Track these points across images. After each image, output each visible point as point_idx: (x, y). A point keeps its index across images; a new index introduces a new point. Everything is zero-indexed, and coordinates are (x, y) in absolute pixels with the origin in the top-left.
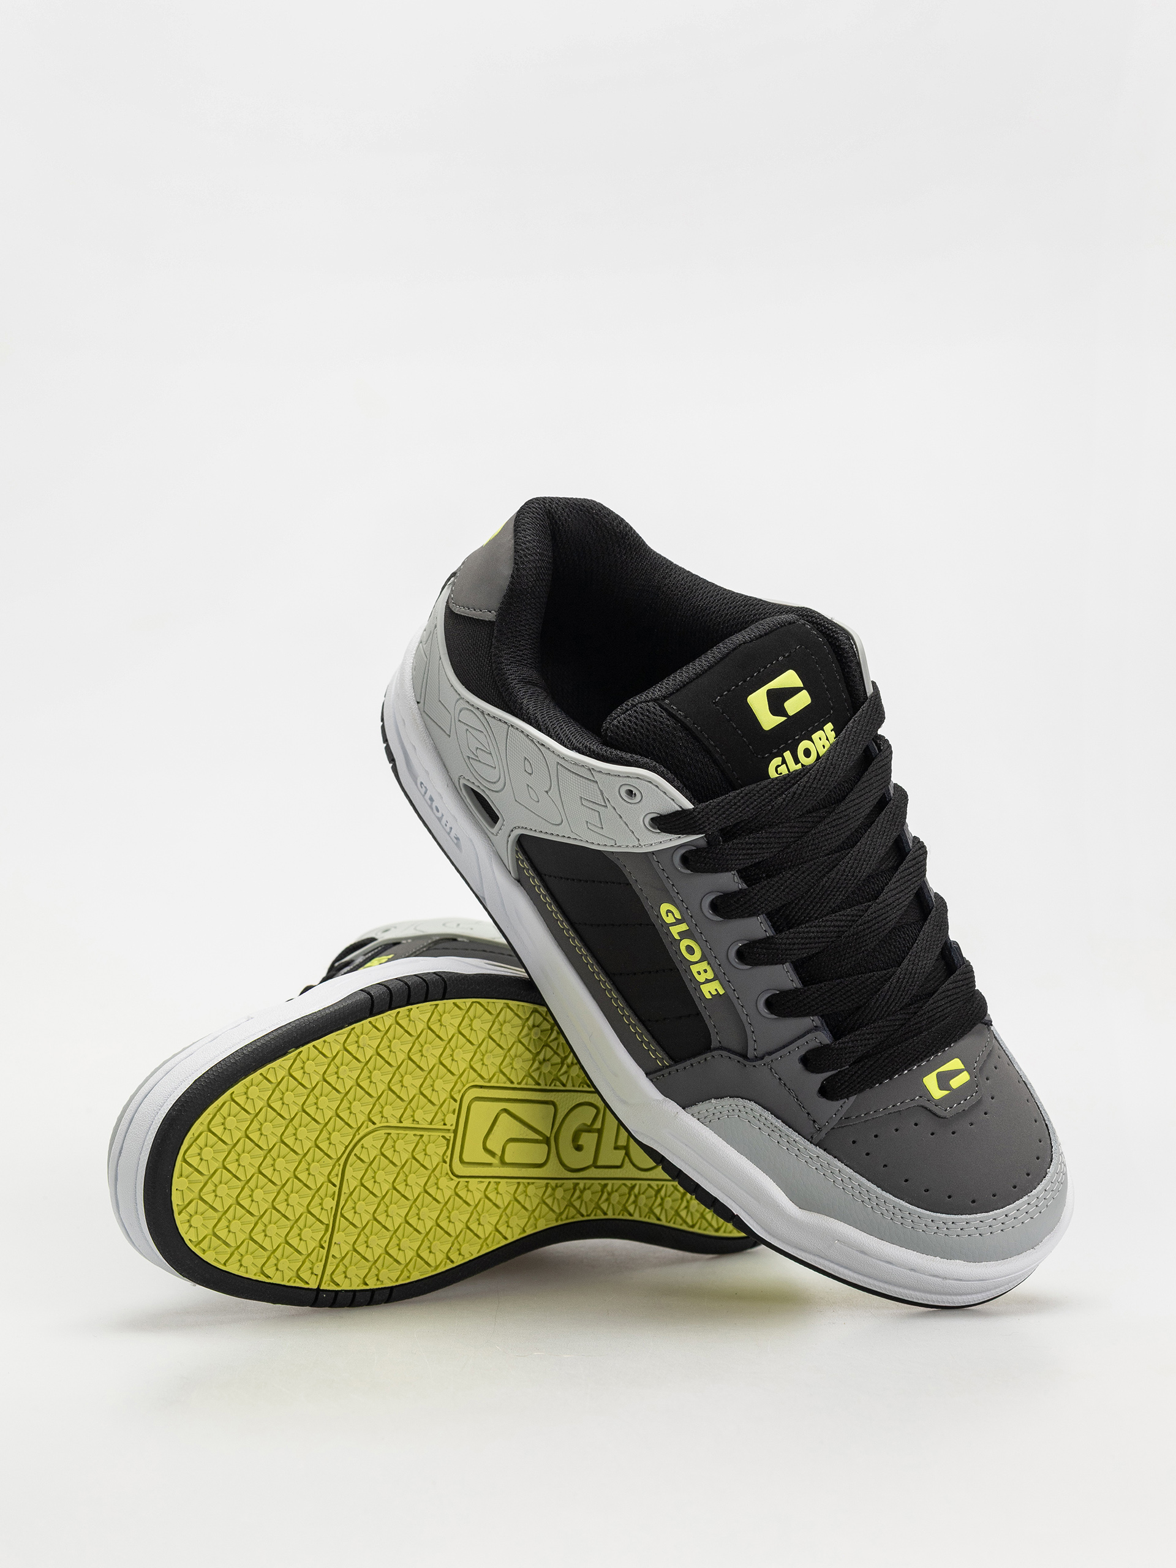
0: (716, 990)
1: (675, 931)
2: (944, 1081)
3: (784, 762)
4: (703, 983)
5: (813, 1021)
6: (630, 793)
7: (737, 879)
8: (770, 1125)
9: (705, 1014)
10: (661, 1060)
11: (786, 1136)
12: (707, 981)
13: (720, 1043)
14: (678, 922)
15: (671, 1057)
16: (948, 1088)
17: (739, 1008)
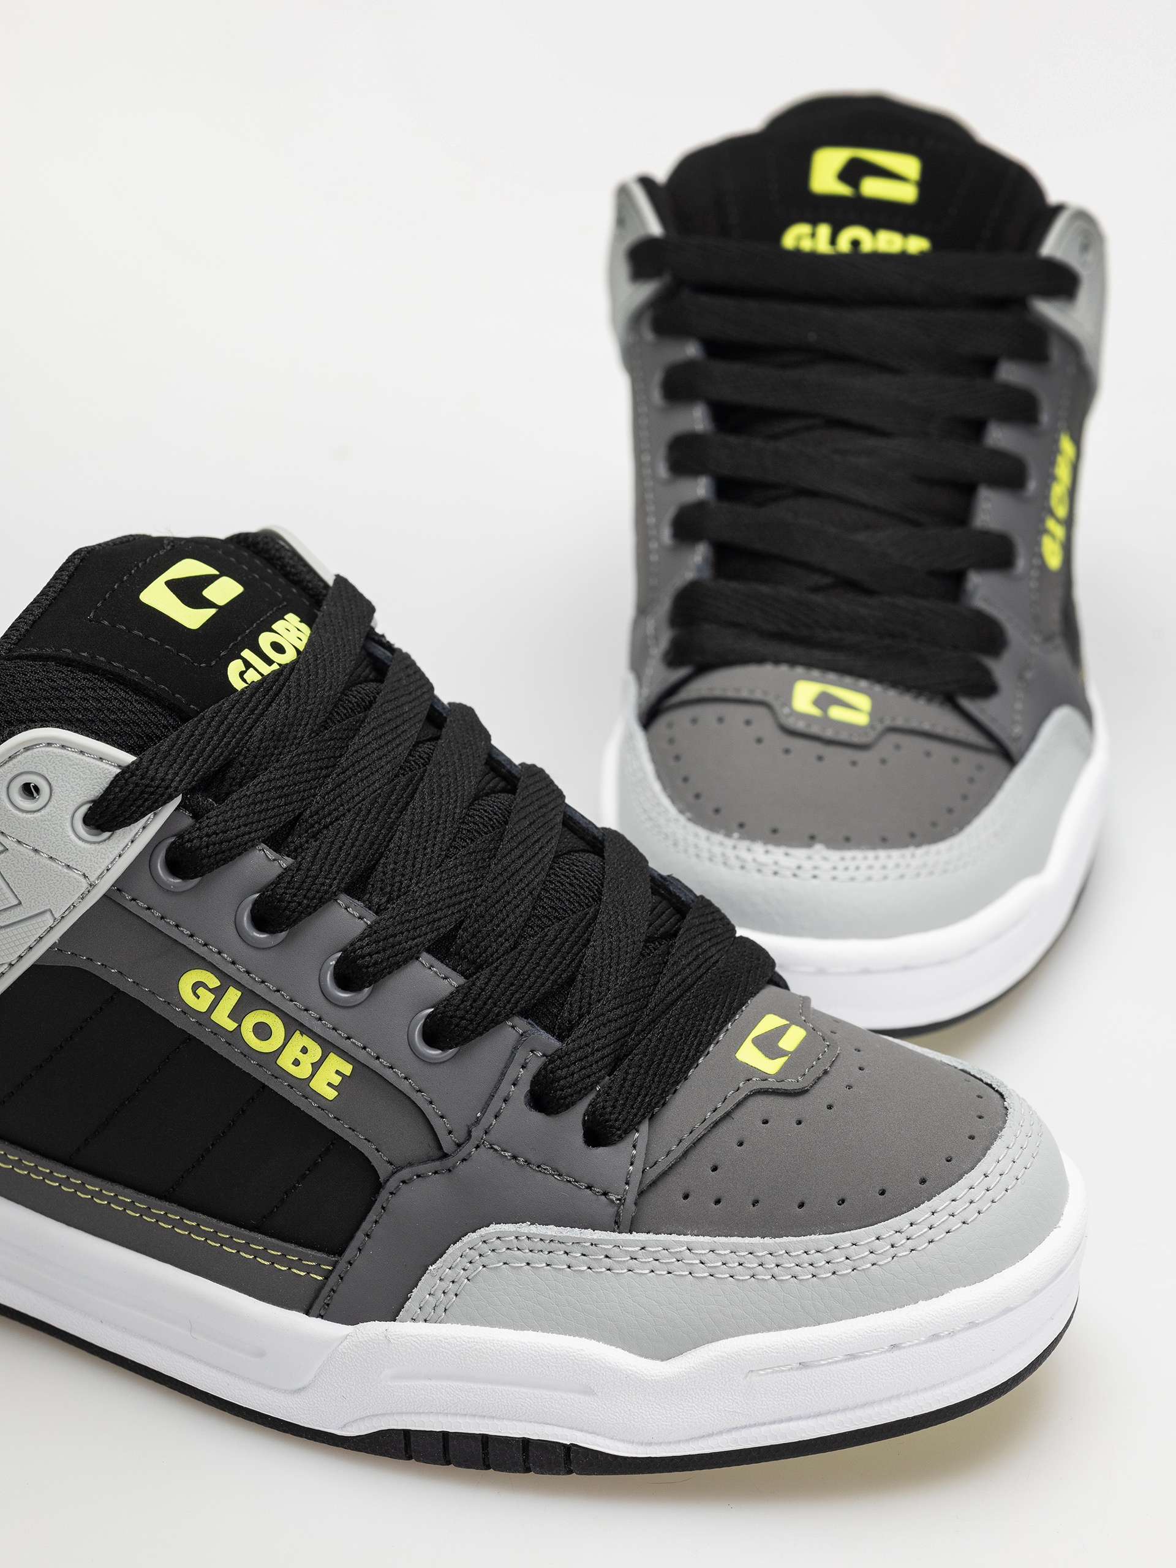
0: (338, 1072)
1: (222, 1017)
2: (768, 1045)
3: (248, 665)
4: (313, 1075)
5: (513, 1027)
6: (30, 791)
7: (271, 854)
8: (541, 1246)
9: (341, 1129)
10: (317, 1269)
11: (575, 1245)
12: (316, 1066)
13: (391, 1164)
14: (219, 993)
15: (330, 1252)
16: (782, 1053)
17: (388, 1074)
